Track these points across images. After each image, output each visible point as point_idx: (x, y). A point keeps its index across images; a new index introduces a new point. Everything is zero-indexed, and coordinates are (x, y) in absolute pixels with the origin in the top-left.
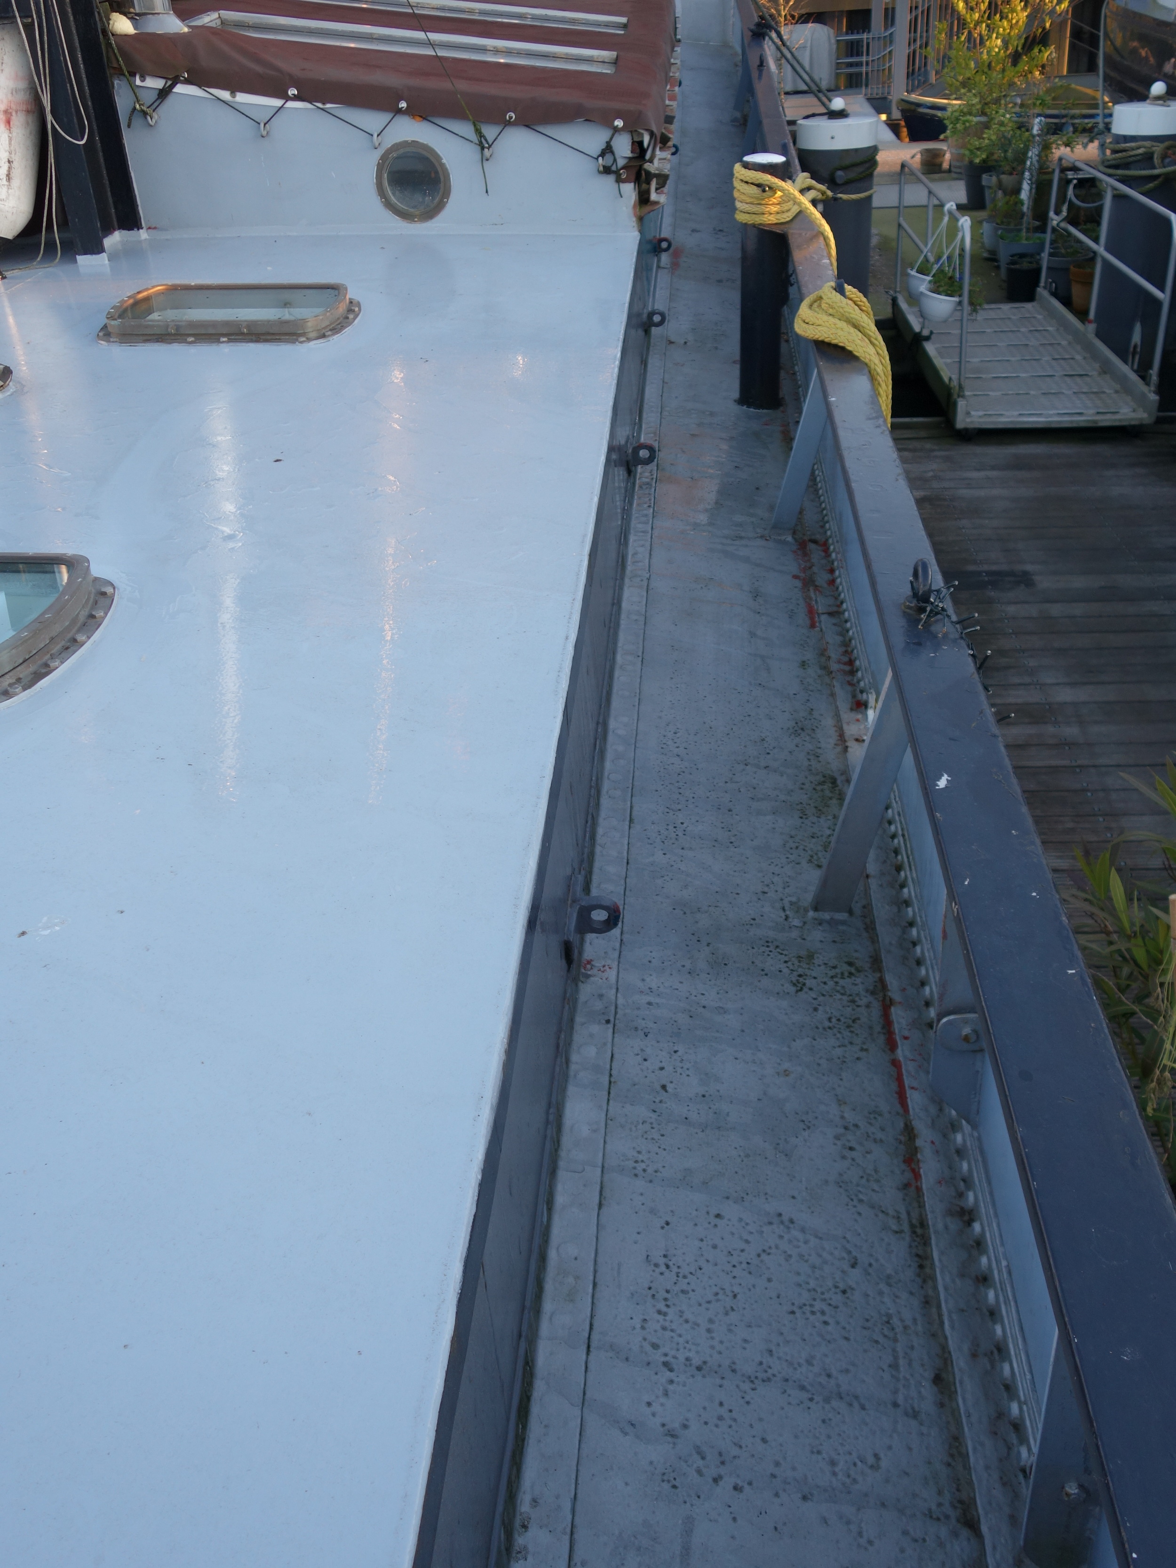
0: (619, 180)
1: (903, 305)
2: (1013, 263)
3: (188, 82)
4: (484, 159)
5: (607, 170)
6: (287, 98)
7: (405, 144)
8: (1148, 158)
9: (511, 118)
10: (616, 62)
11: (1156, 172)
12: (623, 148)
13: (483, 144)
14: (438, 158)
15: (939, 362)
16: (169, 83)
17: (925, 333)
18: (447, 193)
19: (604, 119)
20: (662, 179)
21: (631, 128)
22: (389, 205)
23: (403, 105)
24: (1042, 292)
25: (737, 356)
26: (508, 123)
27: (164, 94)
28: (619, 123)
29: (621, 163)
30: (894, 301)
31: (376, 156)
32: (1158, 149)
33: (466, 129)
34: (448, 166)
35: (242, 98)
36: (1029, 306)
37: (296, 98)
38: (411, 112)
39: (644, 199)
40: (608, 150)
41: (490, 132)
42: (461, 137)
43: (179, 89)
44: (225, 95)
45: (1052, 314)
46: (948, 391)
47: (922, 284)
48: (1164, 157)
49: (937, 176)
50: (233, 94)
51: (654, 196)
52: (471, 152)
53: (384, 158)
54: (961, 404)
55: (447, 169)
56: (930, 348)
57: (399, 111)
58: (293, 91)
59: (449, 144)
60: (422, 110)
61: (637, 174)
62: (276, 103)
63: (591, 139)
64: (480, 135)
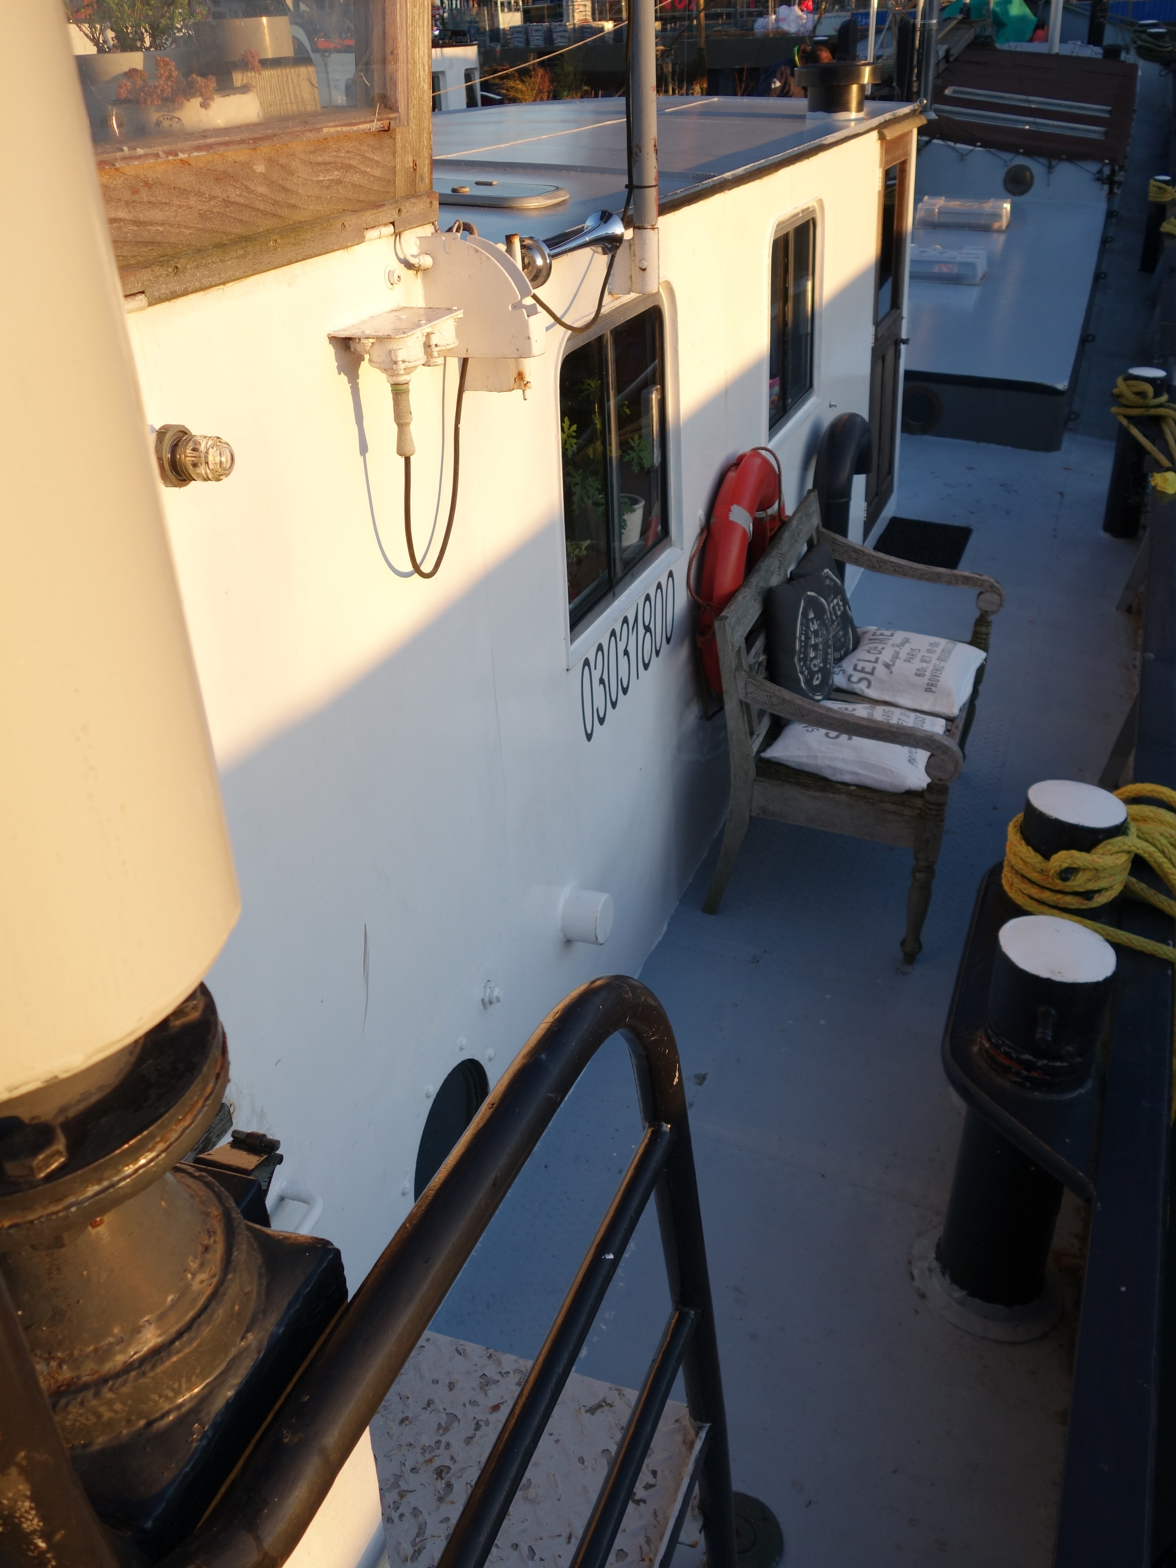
0: (1102, 184)
3: (939, 138)
4: (1049, 173)
5: (1098, 179)
6: (976, 146)
7: (1018, 166)
9: (1063, 157)
10: (1106, 133)
12: (1107, 171)
13: (1050, 168)
14: (1031, 172)
18: (1031, 185)
19: (1101, 160)
20: (1120, 184)
21: (1112, 164)
22: (1006, 185)
23: (1021, 151)
26: (1062, 160)
28: (1107, 161)
29: (1105, 176)
31: (1005, 170)
33: (1045, 161)
34: (1034, 175)
35: (958, 146)
37: (980, 146)
38: (1024, 154)
39: (1111, 192)
40: (1100, 171)
41: (1054, 162)
44: (952, 144)
50: (955, 144)
51: (1116, 191)
52: (1044, 170)
53: (1010, 170)
57: (1019, 153)
58: (979, 144)
59: (1036, 167)
60: (1029, 153)
61: (1110, 181)
62: (971, 148)
63: (1094, 167)
64: (1050, 163)
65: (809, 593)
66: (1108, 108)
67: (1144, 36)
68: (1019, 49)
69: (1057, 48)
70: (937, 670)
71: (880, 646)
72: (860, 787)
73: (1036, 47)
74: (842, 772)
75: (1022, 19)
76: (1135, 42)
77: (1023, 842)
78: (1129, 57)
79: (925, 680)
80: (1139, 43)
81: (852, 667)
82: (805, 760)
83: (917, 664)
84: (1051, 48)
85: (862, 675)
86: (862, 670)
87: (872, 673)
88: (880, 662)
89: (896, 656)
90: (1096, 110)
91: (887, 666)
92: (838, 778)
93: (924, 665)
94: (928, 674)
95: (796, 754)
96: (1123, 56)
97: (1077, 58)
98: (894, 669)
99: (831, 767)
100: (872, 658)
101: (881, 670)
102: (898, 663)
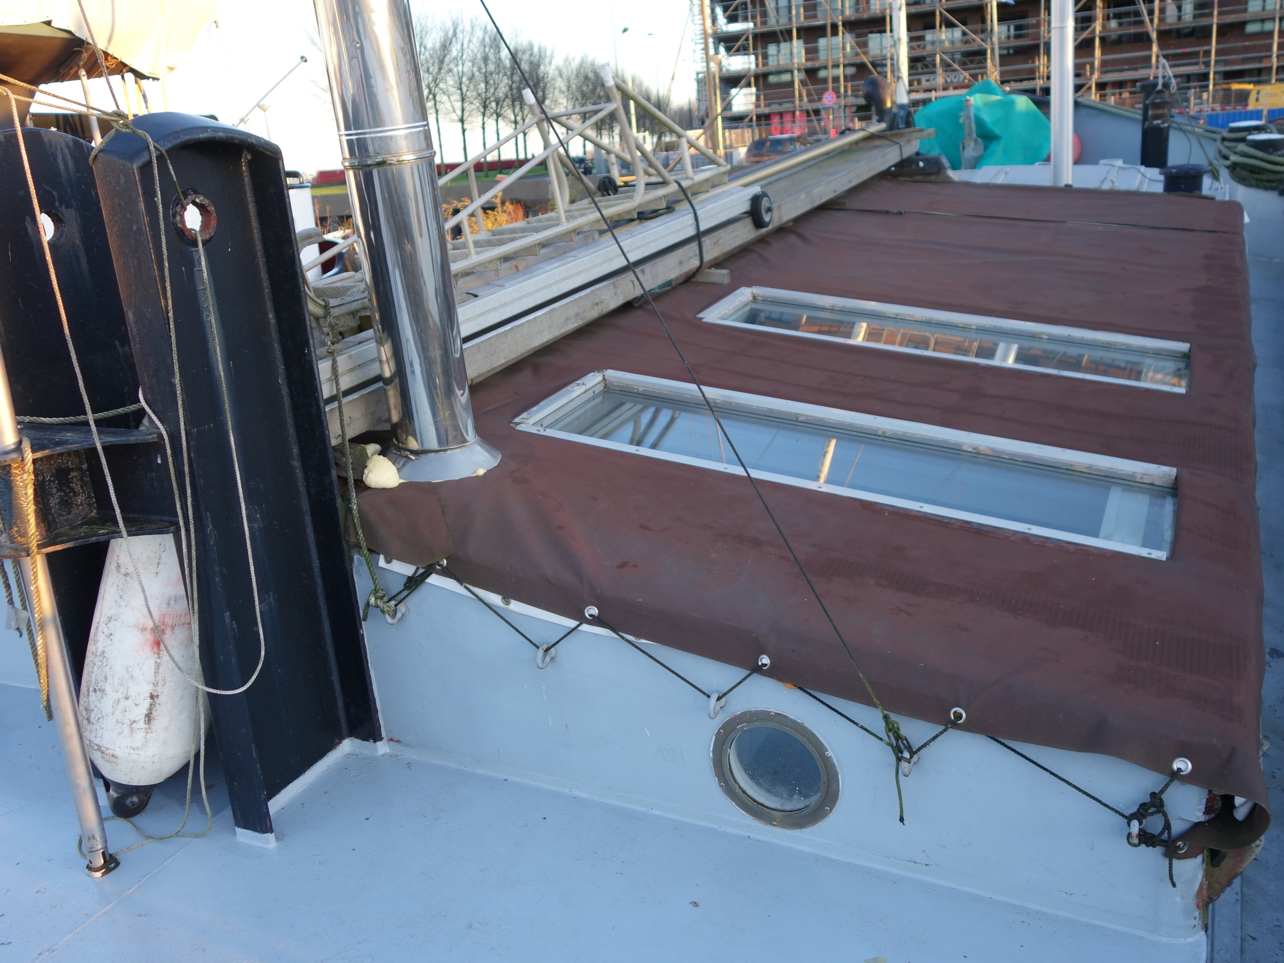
0: (1172, 855)
3: (446, 573)
4: (900, 771)
5: (1146, 839)
6: (582, 620)
7: (764, 716)
9: (959, 716)
13: (900, 749)
14: (820, 748)
16: (421, 571)
22: (732, 791)
23: (765, 660)
26: (953, 724)
27: (413, 583)
28: (1183, 765)
31: (715, 723)
33: (872, 717)
34: (835, 762)
35: (516, 606)
38: (778, 674)
40: (1154, 806)
41: (916, 731)
42: (862, 727)
43: (434, 580)
52: (878, 754)
55: (833, 766)
57: (757, 669)
67: (1241, 147)
69: (1066, 175)
73: (1027, 175)
76: (1226, 158)
78: (1222, 188)
80: (1234, 158)
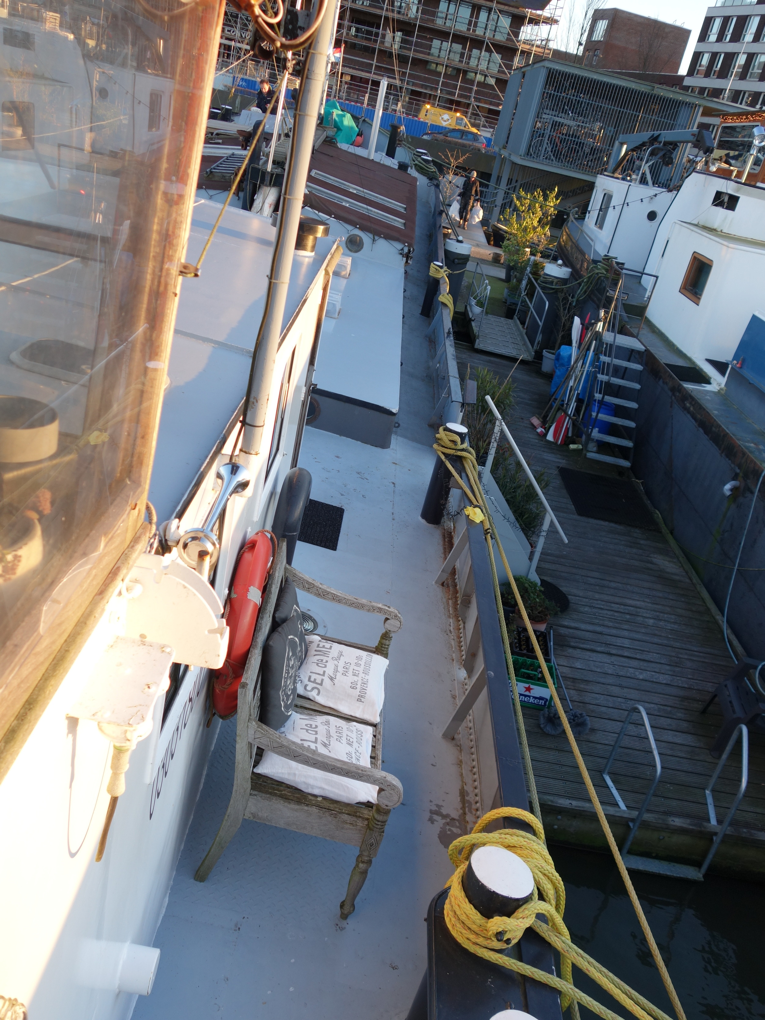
0: (403, 257)
1: (469, 309)
2: (510, 305)
3: (309, 207)
4: (373, 243)
5: (401, 254)
6: (331, 217)
7: (356, 235)
8: (552, 283)
10: (405, 224)
11: (553, 287)
12: (406, 250)
13: (374, 240)
14: (362, 240)
15: (474, 328)
17: (473, 319)
18: (362, 248)
19: (403, 242)
20: (411, 258)
21: (409, 246)
22: (347, 247)
23: (358, 226)
24: (515, 317)
25: (422, 305)
26: (381, 237)
28: (406, 244)
29: (405, 253)
30: (466, 306)
31: (348, 235)
32: (555, 280)
33: (371, 236)
34: (364, 243)
35: (320, 214)
36: (510, 320)
37: (333, 218)
38: (359, 228)
39: (407, 262)
40: (402, 249)
41: (376, 238)
42: (369, 237)
43: (306, 208)
44: (317, 212)
45: (516, 325)
46: (475, 336)
47: (473, 302)
48: (556, 284)
49: (497, 264)
51: (409, 262)
52: (370, 241)
53: (350, 236)
54: (477, 341)
56: (473, 324)
57: (357, 227)
58: (333, 216)
59: (366, 238)
60: (362, 229)
61: (407, 256)
62: (329, 217)
63: (399, 246)
64: (374, 238)
65: (289, 637)
66: (405, 206)
67: (420, 160)
68: (350, 150)
69: (373, 155)
70: (364, 683)
71: (325, 659)
72: (325, 798)
73: (359, 151)
74: (313, 787)
75: (351, 128)
76: (414, 161)
77: (467, 900)
78: (413, 172)
79: (357, 692)
80: (416, 162)
81: (307, 679)
82: (286, 776)
83: (350, 678)
84: (369, 154)
85: (315, 685)
86: (314, 682)
87: (321, 684)
88: (326, 674)
89: (336, 671)
90: (397, 205)
91: (331, 679)
92: (310, 791)
93: (355, 678)
94: (359, 687)
95: (280, 771)
96: (409, 168)
97: (384, 165)
98: (336, 681)
99: (305, 783)
100: (321, 671)
101: (327, 681)
102: (339, 675)
